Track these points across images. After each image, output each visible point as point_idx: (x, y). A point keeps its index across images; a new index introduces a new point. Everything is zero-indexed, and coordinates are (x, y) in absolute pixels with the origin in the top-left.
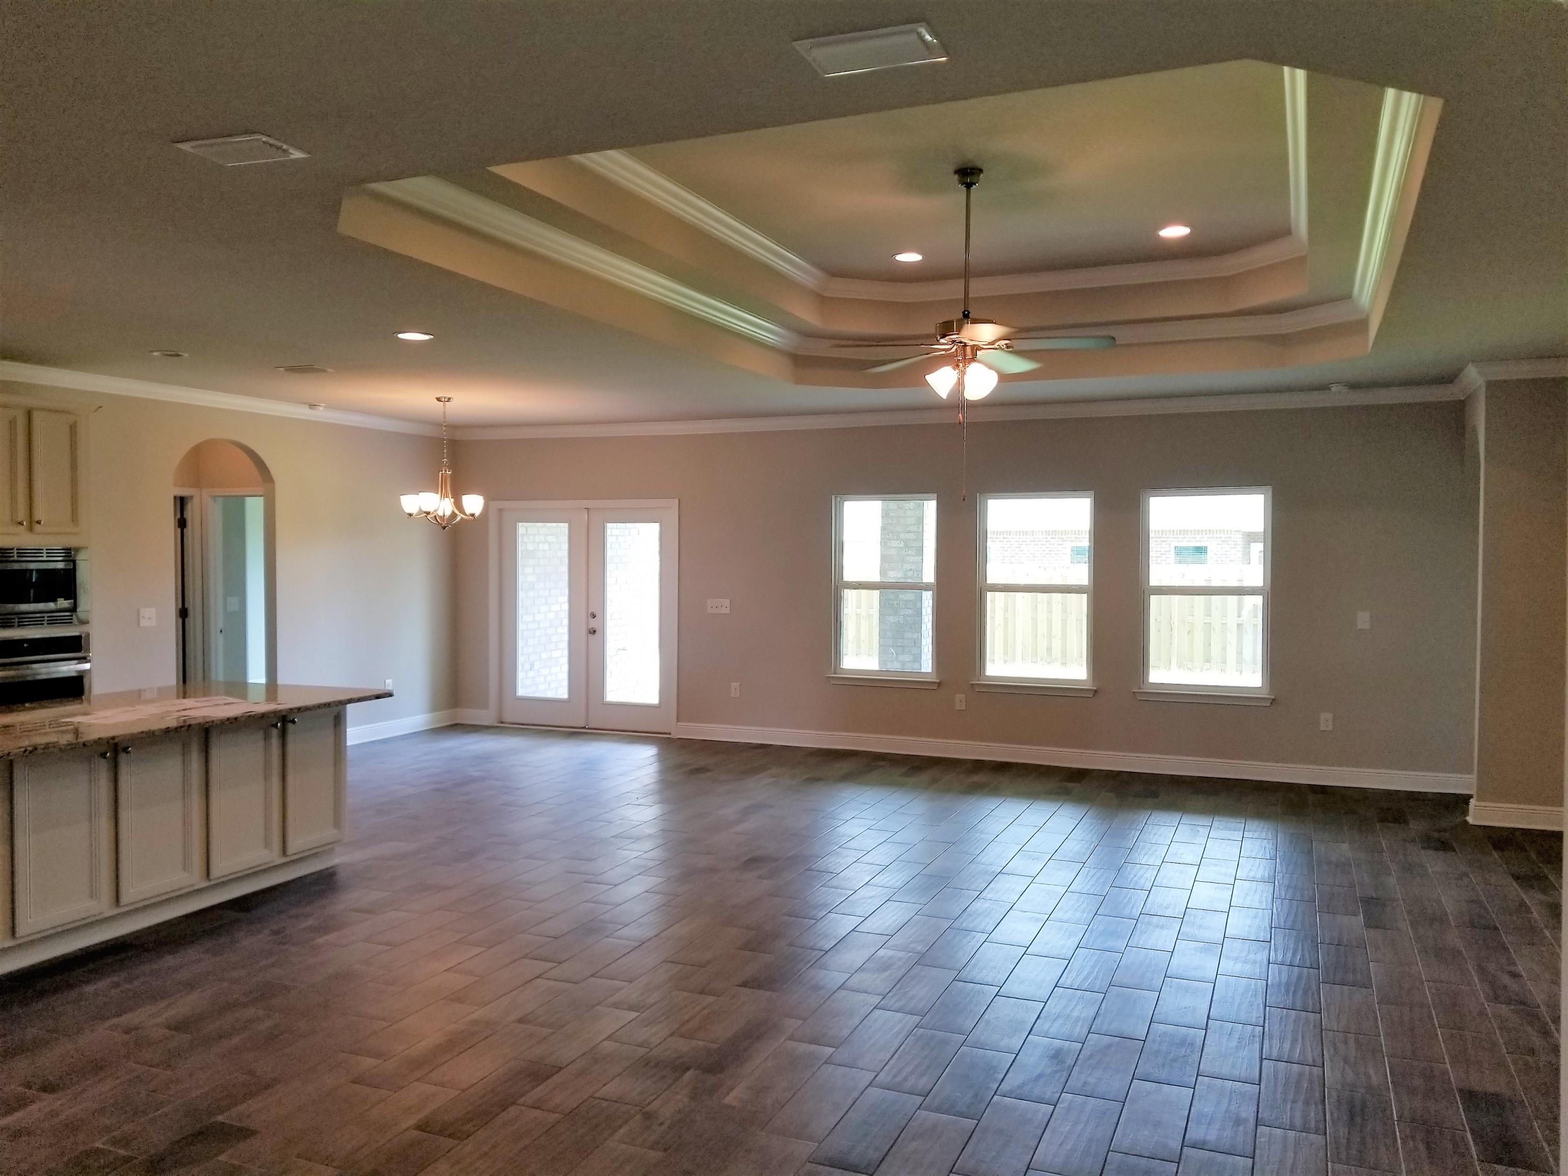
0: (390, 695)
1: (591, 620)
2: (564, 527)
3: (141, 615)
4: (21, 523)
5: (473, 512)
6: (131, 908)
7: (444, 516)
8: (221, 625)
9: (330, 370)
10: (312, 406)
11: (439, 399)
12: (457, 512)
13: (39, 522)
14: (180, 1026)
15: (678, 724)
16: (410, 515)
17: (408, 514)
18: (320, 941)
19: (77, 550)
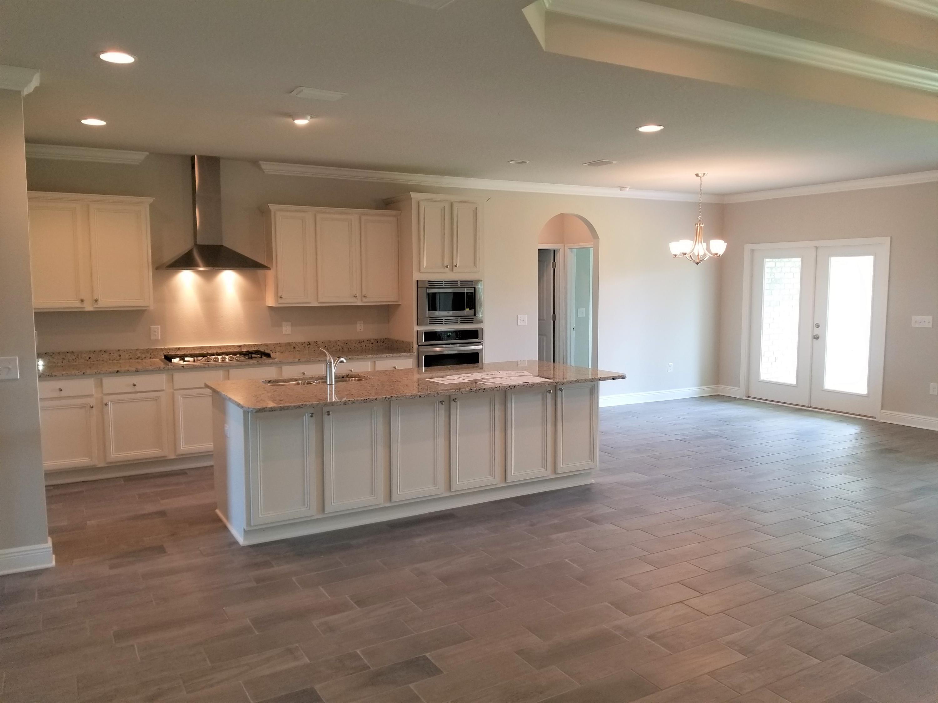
0: (623, 377)
1: (816, 329)
2: (797, 261)
3: (519, 318)
4: (447, 267)
5: (716, 252)
6: (456, 493)
7: (698, 255)
8: (573, 325)
9: (615, 162)
10: (621, 188)
11: (697, 175)
12: (707, 253)
13: (456, 266)
14: (445, 579)
15: (882, 411)
16: (675, 255)
17: (674, 255)
18: (554, 536)
19: (478, 281)
